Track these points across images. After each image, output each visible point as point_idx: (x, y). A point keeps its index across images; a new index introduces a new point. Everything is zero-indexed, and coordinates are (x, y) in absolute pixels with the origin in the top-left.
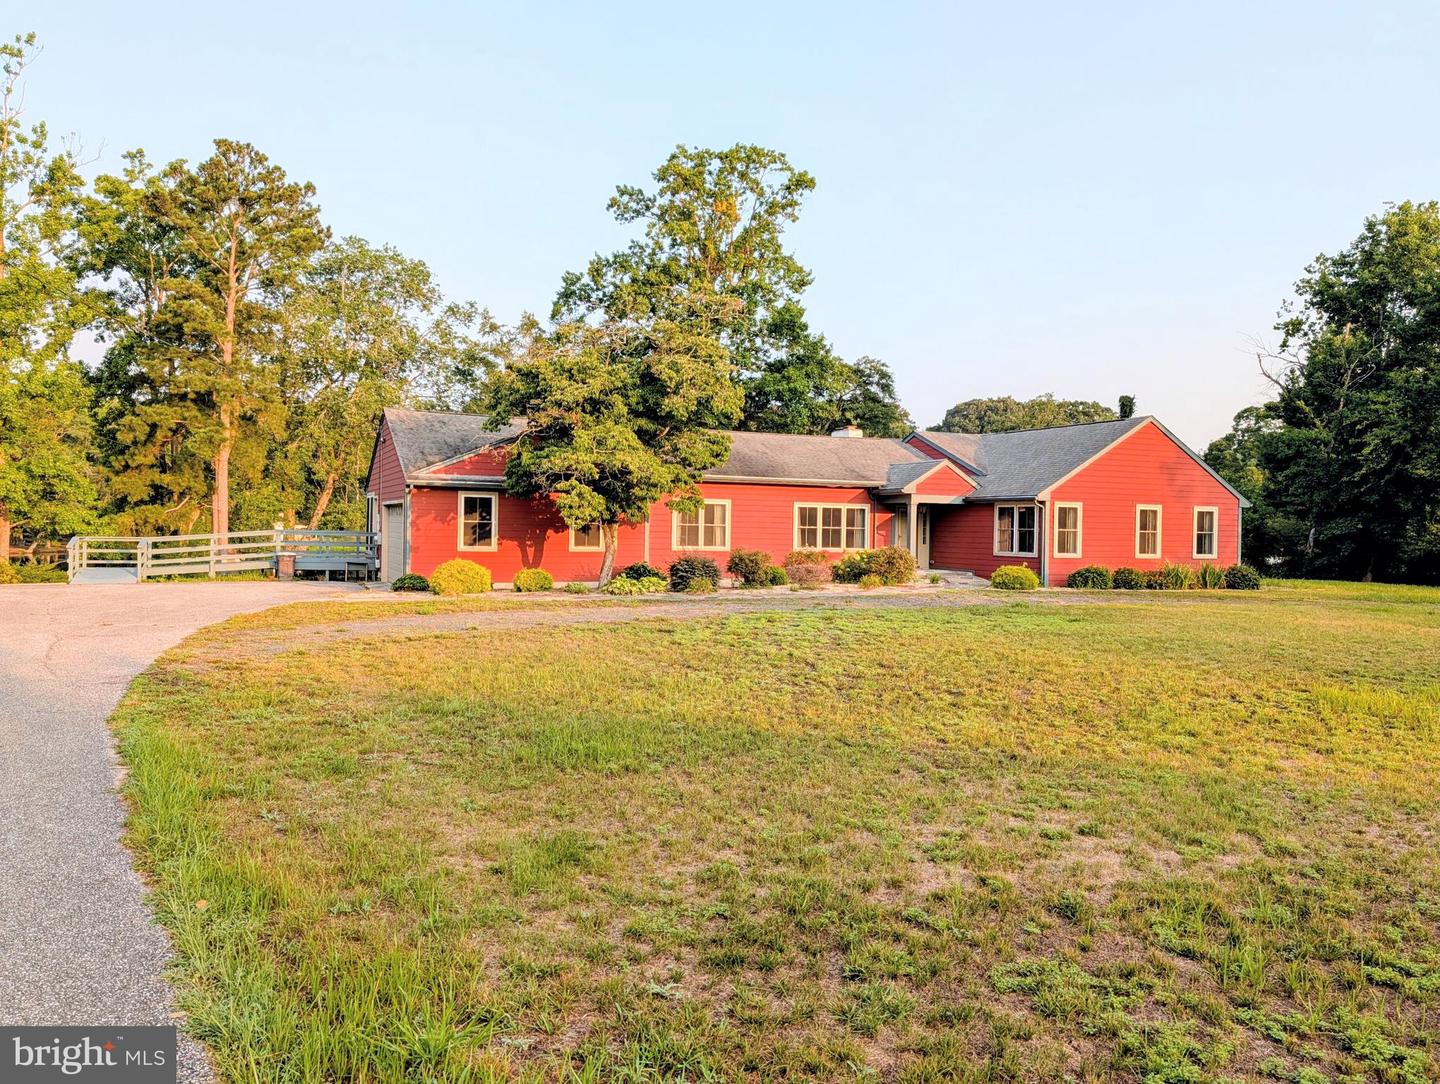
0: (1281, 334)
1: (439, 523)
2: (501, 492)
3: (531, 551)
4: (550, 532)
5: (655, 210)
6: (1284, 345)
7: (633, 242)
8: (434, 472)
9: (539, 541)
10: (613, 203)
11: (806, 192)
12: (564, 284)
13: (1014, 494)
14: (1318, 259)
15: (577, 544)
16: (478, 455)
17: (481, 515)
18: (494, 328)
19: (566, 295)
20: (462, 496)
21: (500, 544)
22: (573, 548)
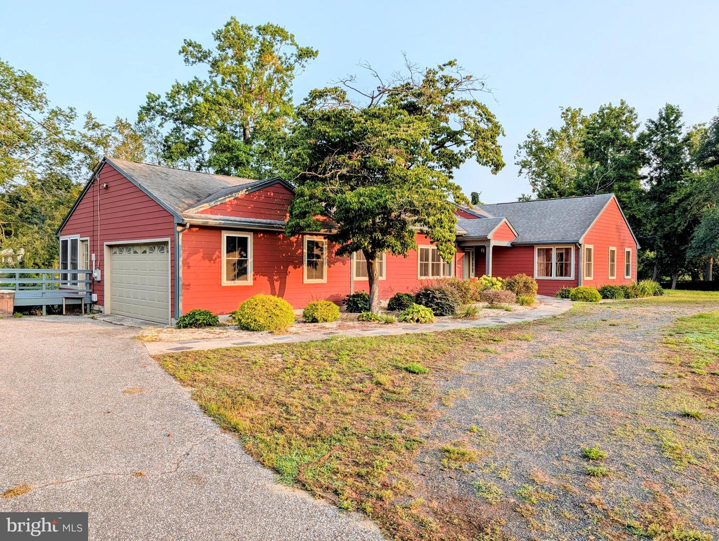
0: (520, 167)
1: (207, 261)
2: (255, 232)
3: (277, 284)
4: (291, 268)
5: (210, 59)
6: (520, 172)
7: (196, 78)
8: (202, 212)
9: (283, 275)
10: (184, 50)
11: (310, 60)
12: (147, 100)
13: (555, 240)
14: (533, 131)
15: (309, 278)
16: (236, 199)
17: (240, 254)
18: (96, 126)
19: (147, 109)
20: (225, 235)
21: (255, 279)
22: (306, 281)
